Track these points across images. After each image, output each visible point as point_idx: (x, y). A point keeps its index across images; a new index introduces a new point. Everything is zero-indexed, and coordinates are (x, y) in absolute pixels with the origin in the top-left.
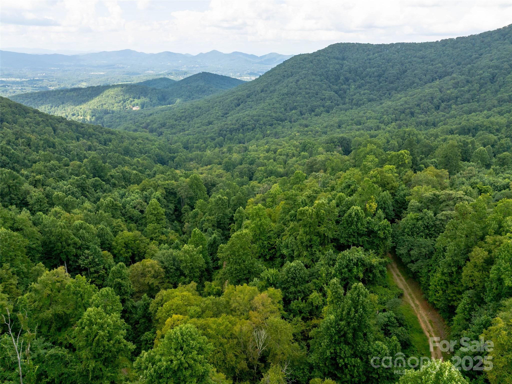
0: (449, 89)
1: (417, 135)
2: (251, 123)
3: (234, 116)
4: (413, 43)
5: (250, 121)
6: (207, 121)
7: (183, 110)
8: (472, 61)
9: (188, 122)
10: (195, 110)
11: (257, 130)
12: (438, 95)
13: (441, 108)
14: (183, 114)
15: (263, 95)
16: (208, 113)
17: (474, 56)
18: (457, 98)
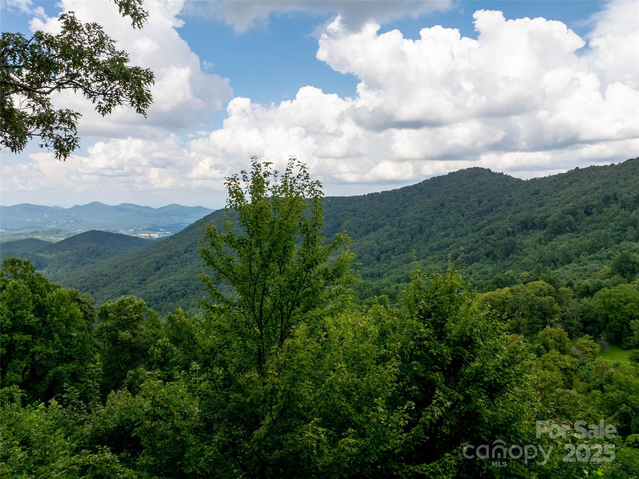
0: (385, 241)
1: (371, 285)
2: (179, 288)
3: (156, 282)
4: (342, 197)
5: (178, 286)
6: (120, 290)
7: (82, 279)
8: (399, 213)
9: (92, 294)
10: (100, 278)
11: (190, 296)
12: (377, 247)
13: (382, 259)
14: (84, 284)
15: (188, 255)
16: (118, 280)
17: (400, 209)
18: (394, 249)
